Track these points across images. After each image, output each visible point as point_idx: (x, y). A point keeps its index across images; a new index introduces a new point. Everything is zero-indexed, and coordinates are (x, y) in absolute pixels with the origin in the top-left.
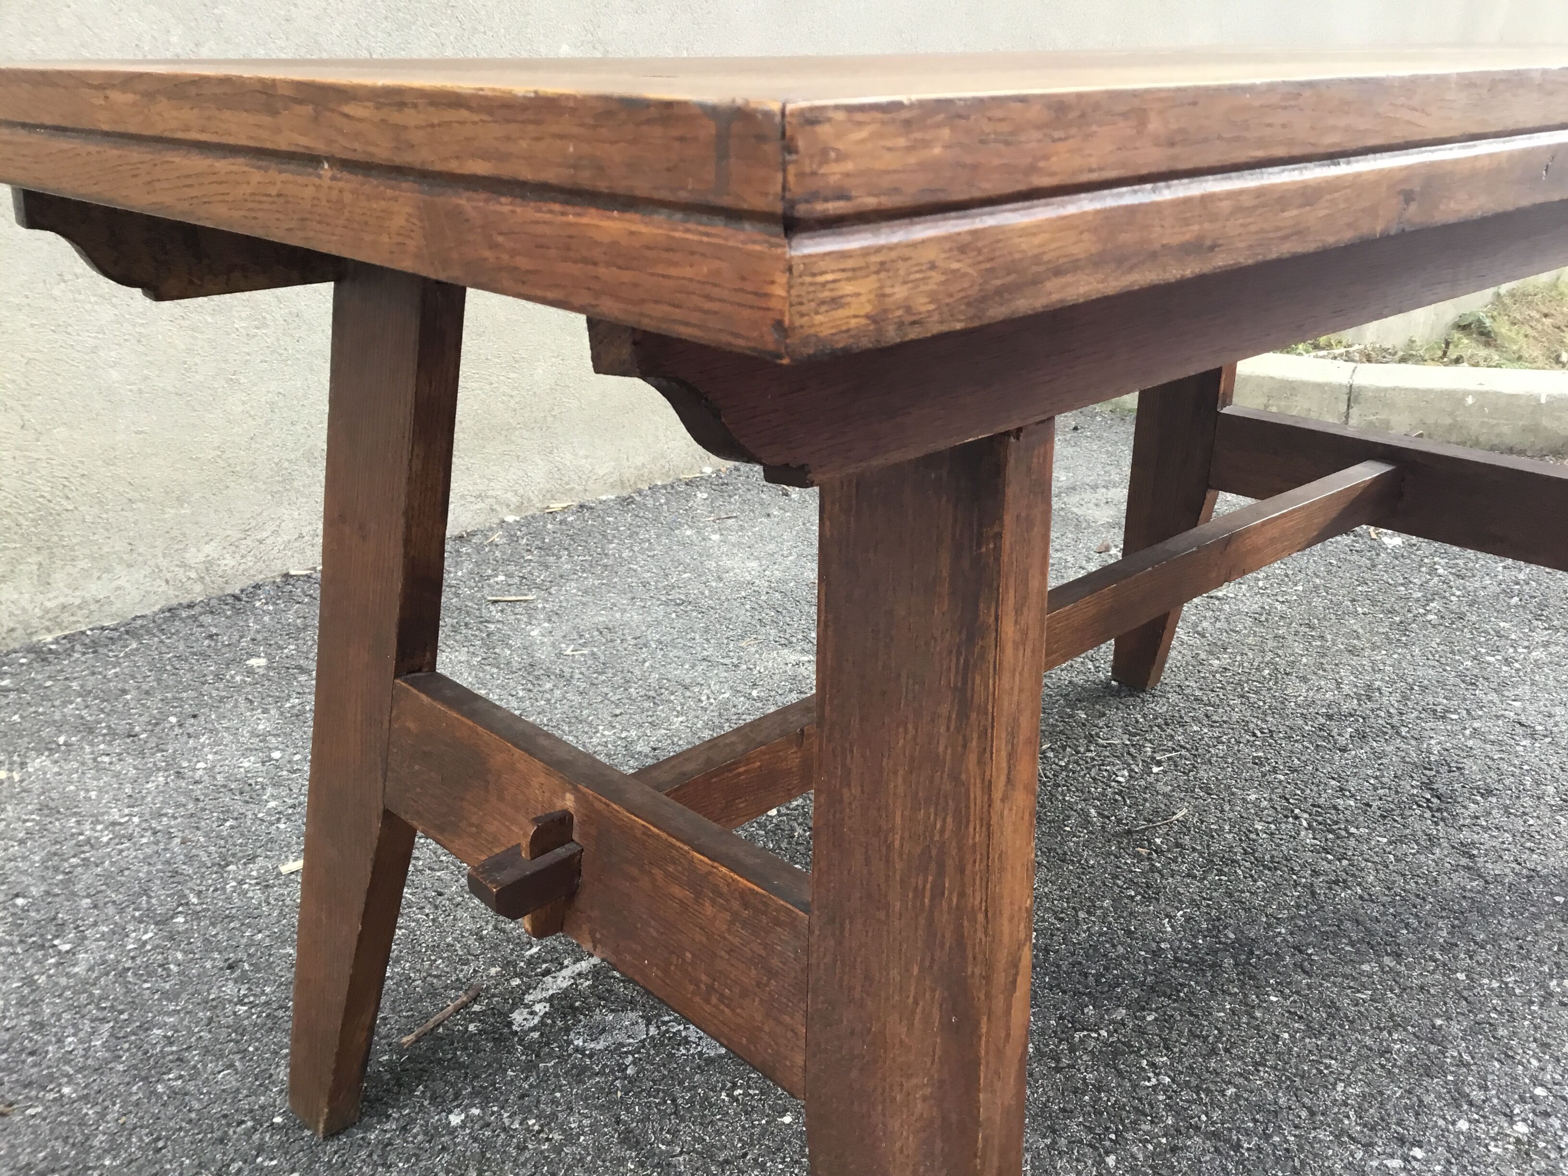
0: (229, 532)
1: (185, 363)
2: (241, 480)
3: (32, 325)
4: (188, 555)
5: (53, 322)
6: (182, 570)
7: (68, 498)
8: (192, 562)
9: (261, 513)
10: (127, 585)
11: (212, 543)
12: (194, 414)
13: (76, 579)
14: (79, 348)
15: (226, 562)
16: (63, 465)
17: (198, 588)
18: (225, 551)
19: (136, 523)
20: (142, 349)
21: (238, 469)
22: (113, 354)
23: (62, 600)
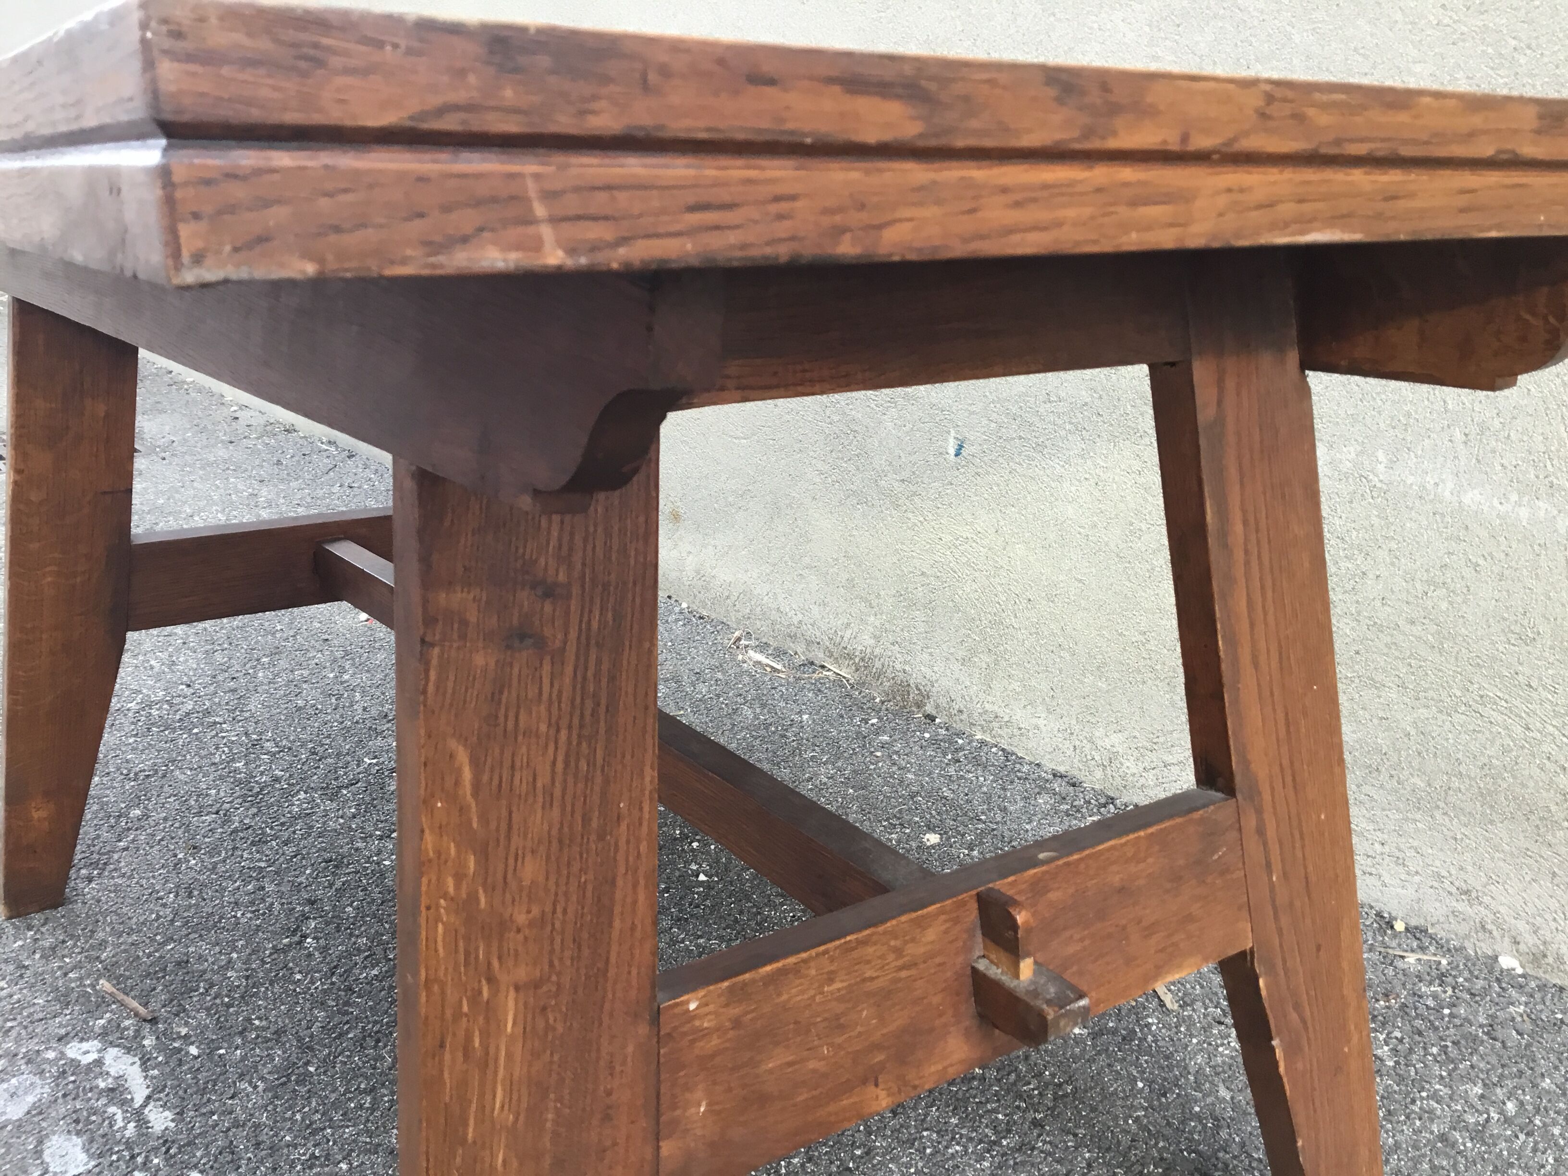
0: (1138, 735)
1: (1131, 524)
2: (1157, 682)
3: (1020, 438)
4: (1097, 734)
5: (1035, 440)
6: (1089, 746)
7: (1016, 617)
8: (1099, 743)
9: (1171, 732)
10: (1044, 729)
11: (1120, 735)
12: (1127, 583)
13: (1008, 696)
14: (1048, 471)
15: (1128, 764)
16: (1017, 581)
17: (1099, 774)
18: (1129, 752)
19: (1061, 671)
20: (1097, 494)
21: (1158, 667)
22: (1073, 489)
23: (996, 708)
